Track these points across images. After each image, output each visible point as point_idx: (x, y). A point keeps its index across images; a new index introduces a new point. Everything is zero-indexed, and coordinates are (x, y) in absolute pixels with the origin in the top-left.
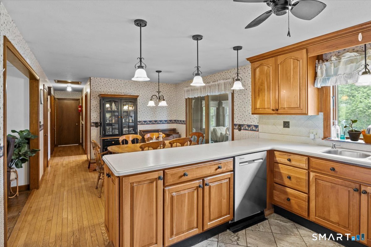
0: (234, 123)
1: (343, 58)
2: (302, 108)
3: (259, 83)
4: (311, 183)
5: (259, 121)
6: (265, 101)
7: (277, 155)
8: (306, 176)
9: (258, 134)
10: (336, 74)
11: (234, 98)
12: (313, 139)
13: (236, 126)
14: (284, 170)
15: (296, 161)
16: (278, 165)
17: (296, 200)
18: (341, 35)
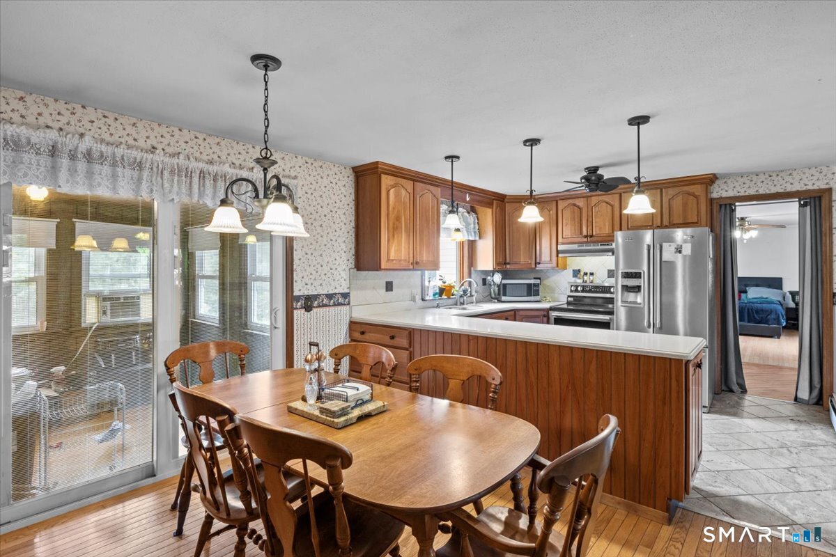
0: (294, 294)
5: (350, 284)
13: (298, 301)
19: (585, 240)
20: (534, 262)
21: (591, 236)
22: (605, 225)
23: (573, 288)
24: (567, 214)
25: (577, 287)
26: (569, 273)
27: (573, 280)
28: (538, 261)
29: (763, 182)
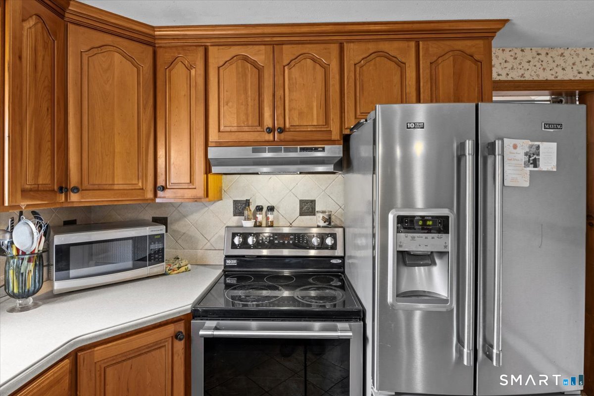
19: (270, 137)
20: (150, 186)
21: (282, 130)
22: (311, 109)
23: (237, 240)
24: (230, 76)
25: (245, 236)
26: (227, 205)
27: (234, 221)
28: (161, 182)
29: (529, 62)
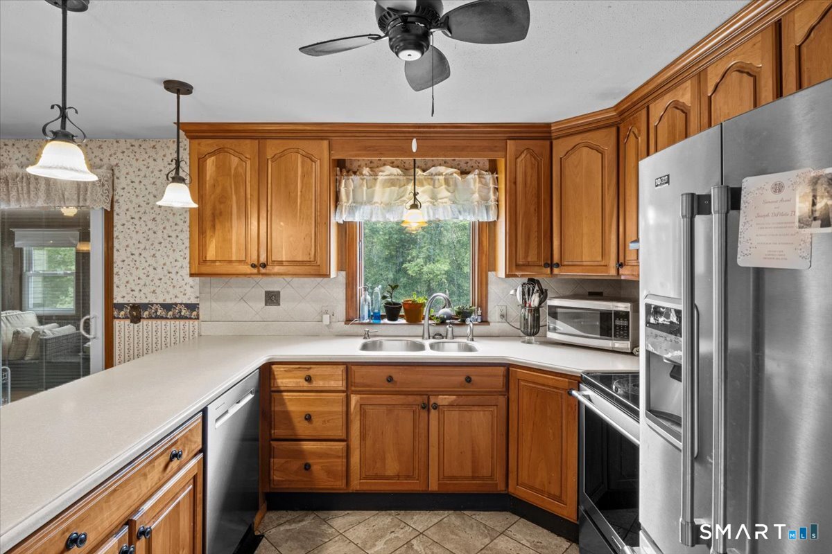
0: (115, 301)
1: (380, 173)
2: (318, 264)
3: (212, 197)
4: (352, 417)
5: (200, 293)
6: (231, 244)
7: (279, 373)
8: (342, 406)
9: (196, 327)
10: (370, 201)
11: (113, 226)
12: (327, 326)
13: (121, 310)
14: (294, 405)
15: (324, 378)
16: (282, 396)
17: (322, 463)
18: (388, 132)
20: (614, 264)
